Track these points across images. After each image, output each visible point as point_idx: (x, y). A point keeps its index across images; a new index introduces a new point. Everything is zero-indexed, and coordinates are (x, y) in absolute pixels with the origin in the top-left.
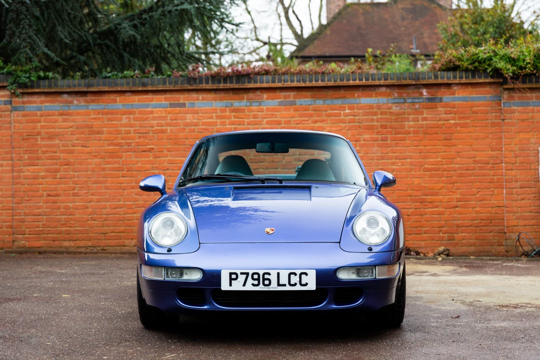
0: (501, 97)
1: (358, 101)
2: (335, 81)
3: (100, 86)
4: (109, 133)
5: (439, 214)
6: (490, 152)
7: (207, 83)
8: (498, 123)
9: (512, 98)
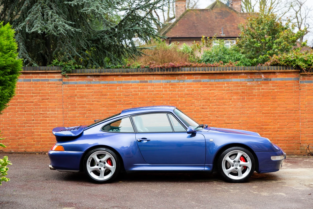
0: (299, 78)
1: (231, 80)
2: (220, 71)
3: (106, 72)
4: (110, 95)
5: (269, 135)
6: (294, 105)
7: (158, 71)
8: (298, 91)
9: (304, 79)
